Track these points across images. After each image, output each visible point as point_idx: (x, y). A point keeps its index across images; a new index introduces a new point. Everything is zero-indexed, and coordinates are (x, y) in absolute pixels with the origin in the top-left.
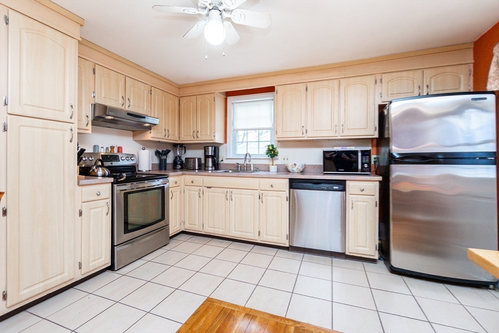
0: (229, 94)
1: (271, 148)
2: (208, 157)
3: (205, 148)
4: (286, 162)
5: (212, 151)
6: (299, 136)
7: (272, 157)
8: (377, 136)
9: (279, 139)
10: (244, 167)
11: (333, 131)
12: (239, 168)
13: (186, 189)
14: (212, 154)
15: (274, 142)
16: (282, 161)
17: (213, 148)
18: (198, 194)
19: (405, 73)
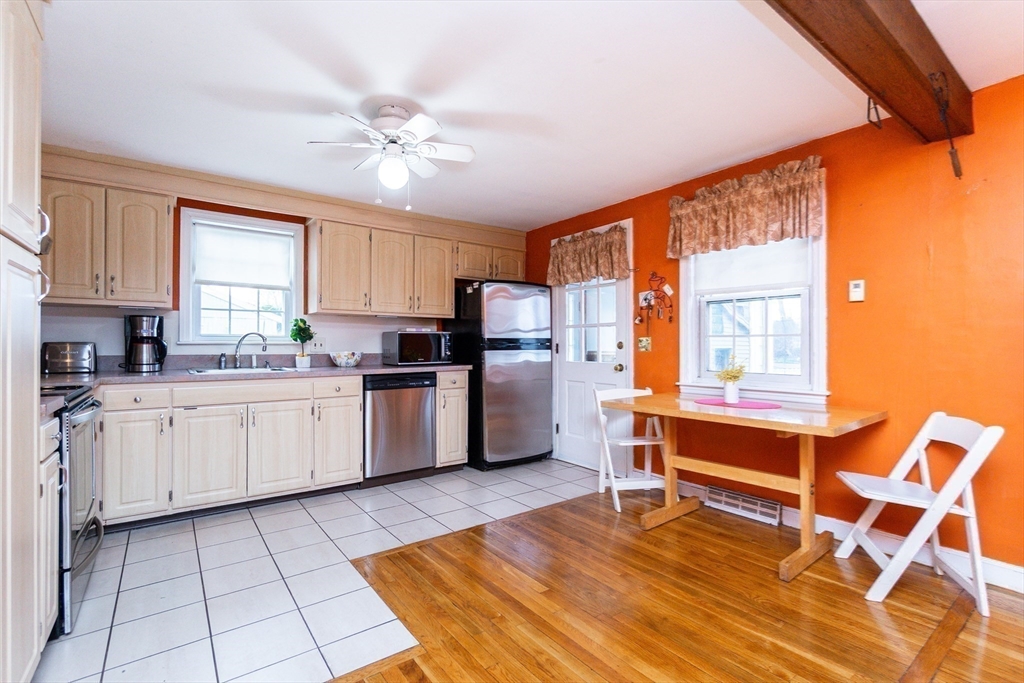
0: (183, 202)
1: (302, 325)
2: (143, 340)
3: (132, 321)
4: (319, 351)
5: (152, 329)
6: (360, 308)
7: (303, 341)
8: (453, 317)
9: (325, 311)
10: (234, 362)
11: (407, 305)
12: (223, 364)
13: (110, 420)
14: (152, 333)
15: (297, 314)
16: (309, 347)
17: (157, 319)
18: (157, 426)
19: (479, 247)
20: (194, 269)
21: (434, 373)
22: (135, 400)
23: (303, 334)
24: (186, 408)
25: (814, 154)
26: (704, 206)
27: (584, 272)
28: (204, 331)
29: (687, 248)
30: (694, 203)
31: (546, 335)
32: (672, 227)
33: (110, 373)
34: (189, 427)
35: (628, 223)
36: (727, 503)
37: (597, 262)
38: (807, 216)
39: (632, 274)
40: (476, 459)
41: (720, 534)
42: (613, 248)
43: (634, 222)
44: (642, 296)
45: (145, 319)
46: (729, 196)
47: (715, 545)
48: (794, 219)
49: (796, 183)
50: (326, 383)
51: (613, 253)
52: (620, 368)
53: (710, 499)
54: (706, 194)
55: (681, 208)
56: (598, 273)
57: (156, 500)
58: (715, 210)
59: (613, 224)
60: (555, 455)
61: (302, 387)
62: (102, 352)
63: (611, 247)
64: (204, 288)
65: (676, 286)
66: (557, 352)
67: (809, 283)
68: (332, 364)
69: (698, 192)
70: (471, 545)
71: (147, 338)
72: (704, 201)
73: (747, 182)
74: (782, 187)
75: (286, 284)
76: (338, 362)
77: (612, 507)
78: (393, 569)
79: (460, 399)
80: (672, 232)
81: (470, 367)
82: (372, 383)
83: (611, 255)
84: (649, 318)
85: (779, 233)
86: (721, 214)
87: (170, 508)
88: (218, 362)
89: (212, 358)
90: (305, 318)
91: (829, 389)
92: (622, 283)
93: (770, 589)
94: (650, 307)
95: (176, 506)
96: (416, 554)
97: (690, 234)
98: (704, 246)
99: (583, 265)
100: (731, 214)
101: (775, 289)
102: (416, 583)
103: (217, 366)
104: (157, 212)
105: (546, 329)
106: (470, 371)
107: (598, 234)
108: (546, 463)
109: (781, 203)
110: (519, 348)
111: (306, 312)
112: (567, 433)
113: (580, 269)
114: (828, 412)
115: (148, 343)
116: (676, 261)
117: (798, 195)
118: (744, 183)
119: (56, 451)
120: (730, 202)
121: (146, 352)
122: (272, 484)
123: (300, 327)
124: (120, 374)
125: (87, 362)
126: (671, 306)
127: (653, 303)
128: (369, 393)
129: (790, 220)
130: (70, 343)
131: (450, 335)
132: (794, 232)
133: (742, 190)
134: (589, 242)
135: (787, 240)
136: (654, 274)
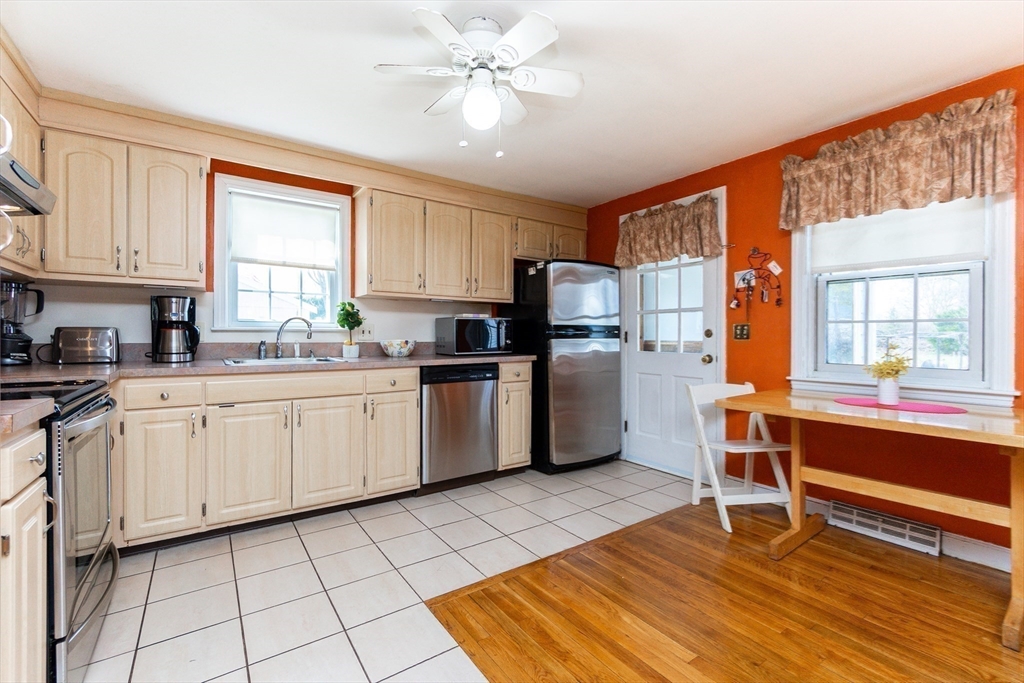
0: (219, 166)
1: (349, 309)
2: (172, 325)
3: (159, 301)
4: (367, 338)
5: (183, 311)
6: (412, 290)
7: (351, 328)
8: (512, 301)
9: (375, 293)
10: (276, 351)
11: (464, 287)
12: (263, 353)
13: (133, 420)
14: (183, 317)
15: (343, 297)
16: (359, 336)
17: (188, 301)
18: (188, 427)
19: (539, 224)
20: (230, 244)
21: (496, 364)
22: (162, 396)
23: (351, 319)
24: (222, 406)
25: (1007, 87)
26: (833, 165)
27: (663, 250)
28: (241, 316)
29: (809, 216)
30: (816, 162)
31: (615, 322)
32: (785, 192)
33: (136, 363)
34: (225, 427)
35: (720, 193)
36: (859, 523)
37: (681, 238)
38: (994, 169)
39: (725, 251)
40: (541, 461)
41: (873, 568)
42: (702, 221)
43: (728, 191)
44: (738, 276)
45: (174, 300)
46: (870, 150)
47: (879, 585)
48: (973, 173)
49: (976, 127)
50: (378, 377)
51: (703, 227)
52: (709, 360)
53: (835, 516)
54: (836, 148)
55: (799, 169)
56: (684, 250)
57: (187, 515)
58: (848, 168)
59: (701, 194)
60: (624, 456)
61: (353, 380)
62: (126, 339)
63: (699, 221)
64: (241, 266)
65: (786, 264)
66: (626, 341)
67: (986, 253)
68: (382, 353)
69: (824, 148)
70: (569, 579)
71: (176, 322)
72: (833, 157)
73: (899, 130)
74: (952, 134)
75: (332, 264)
76: (390, 351)
77: (719, 525)
78: (482, 617)
79: (523, 393)
80: (785, 198)
81: (534, 358)
82: (428, 376)
83: (699, 229)
84: (748, 302)
85: (948, 190)
86: (857, 173)
87: (204, 525)
88: (259, 351)
89: (250, 346)
90: (353, 301)
91: (1017, 387)
92: (713, 262)
93: (1000, 662)
94: (750, 288)
95: (210, 522)
96: (505, 594)
97: (811, 199)
98: (830, 214)
99: (662, 242)
100: (873, 173)
101: (929, 263)
102: (515, 639)
103: (257, 355)
104: (187, 174)
105: (615, 315)
106: (533, 362)
107: (682, 206)
108: (614, 464)
109: (952, 155)
110: (586, 336)
111: (353, 296)
112: (638, 432)
113: (658, 247)
114: (1016, 416)
115: (177, 328)
116: (788, 234)
117: (979, 141)
118: (892, 133)
119: (41, 476)
120: (871, 158)
121: (176, 339)
122: (320, 494)
123: (347, 311)
124: (147, 364)
125: (108, 351)
126: (779, 287)
127: (753, 283)
128: (425, 386)
129: (968, 175)
130: (92, 328)
131: (507, 322)
132: (973, 187)
133: (890, 142)
134: (669, 215)
135: (960, 202)
136: (756, 250)
